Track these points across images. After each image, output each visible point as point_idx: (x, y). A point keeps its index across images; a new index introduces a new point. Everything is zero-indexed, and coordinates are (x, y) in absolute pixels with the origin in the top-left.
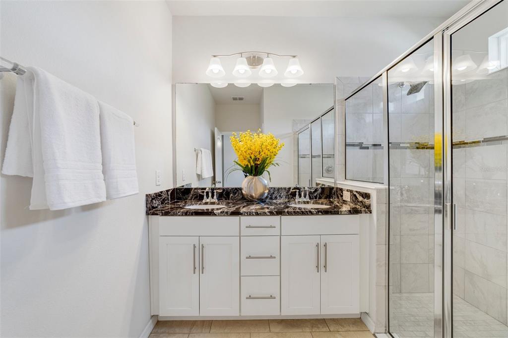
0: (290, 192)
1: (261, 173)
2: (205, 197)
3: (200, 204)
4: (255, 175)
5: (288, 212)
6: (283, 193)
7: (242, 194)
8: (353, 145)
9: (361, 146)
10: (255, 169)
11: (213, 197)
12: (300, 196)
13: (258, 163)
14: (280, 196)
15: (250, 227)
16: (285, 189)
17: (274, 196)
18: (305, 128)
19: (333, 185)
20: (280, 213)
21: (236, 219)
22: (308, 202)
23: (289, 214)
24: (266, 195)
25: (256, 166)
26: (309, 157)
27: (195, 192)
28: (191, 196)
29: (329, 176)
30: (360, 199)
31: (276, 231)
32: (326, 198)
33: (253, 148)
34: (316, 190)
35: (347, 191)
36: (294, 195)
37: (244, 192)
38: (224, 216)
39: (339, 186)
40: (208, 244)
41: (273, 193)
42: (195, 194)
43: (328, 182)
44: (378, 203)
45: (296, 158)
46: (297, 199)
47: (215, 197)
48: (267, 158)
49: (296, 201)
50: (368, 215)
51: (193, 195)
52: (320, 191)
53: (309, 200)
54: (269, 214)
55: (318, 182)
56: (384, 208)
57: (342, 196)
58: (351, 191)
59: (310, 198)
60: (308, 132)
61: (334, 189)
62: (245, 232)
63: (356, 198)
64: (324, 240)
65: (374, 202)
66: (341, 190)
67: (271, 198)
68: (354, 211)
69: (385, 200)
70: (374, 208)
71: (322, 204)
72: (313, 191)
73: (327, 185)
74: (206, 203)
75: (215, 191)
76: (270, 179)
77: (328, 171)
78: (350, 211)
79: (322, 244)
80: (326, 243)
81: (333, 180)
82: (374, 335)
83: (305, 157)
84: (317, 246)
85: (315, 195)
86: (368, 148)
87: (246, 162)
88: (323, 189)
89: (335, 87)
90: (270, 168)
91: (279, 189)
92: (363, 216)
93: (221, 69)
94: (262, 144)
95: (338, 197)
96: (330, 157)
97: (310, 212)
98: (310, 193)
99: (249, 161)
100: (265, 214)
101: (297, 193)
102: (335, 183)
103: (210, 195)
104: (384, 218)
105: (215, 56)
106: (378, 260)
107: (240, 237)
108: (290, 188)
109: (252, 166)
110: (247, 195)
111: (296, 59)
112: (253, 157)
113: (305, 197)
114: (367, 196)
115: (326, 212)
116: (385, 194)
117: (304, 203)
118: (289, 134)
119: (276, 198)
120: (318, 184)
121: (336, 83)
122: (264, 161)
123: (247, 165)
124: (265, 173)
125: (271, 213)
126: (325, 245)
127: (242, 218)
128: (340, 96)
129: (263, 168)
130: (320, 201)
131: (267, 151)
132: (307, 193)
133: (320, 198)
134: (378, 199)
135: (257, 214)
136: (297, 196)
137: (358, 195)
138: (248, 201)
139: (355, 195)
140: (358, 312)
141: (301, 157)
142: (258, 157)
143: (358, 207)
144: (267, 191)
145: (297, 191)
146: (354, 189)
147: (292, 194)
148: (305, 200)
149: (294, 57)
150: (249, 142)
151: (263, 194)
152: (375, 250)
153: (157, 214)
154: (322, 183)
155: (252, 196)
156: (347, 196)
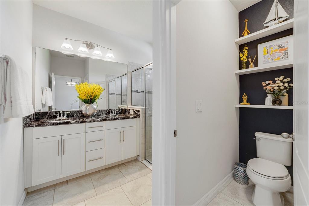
0: (107, 111)
1: (93, 103)
2: (58, 116)
3: (55, 120)
4: (90, 104)
5: (108, 119)
6: (104, 113)
7: (82, 113)
8: (134, 91)
9: (137, 91)
10: (90, 101)
11: (63, 116)
12: (112, 113)
13: (92, 98)
14: (102, 114)
15: (90, 127)
16: (105, 110)
17: (99, 114)
18: (113, 80)
19: (126, 108)
20: (105, 120)
21: (83, 124)
22: (116, 116)
23: (109, 120)
24: (95, 114)
25: (91, 99)
26: (115, 95)
27: (50, 114)
28: (47, 116)
29: (124, 104)
30: (136, 112)
31: (103, 128)
32: (123, 114)
33: (89, 90)
34: (119, 110)
35: (132, 110)
36: (109, 113)
37: (83, 112)
38: (77, 123)
39: (129, 108)
40: (67, 139)
41: (99, 113)
42: (50, 115)
43: (124, 107)
44: (142, 113)
45: (108, 95)
46: (111, 115)
47: (65, 116)
48: (97, 96)
49: (110, 115)
50: (139, 118)
51: (48, 116)
52: (121, 110)
53: (116, 115)
54: (100, 121)
55: (119, 107)
56: (144, 115)
57: (130, 112)
58: (133, 110)
59: (117, 114)
60: (114, 82)
61: (127, 110)
62: (88, 130)
63: (135, 112)
64: (123, 129)
65: (141, 113)
66: (130, 110)
67: (98, 115)
68: (135, 117)
69: (144, 112)
70: (141, 116)
71: (122, 116)
72: (118, 110)
73: (124, 108)
74: (60, 120)
75: (65, 113)
76: (97, 106)
77: (124, 102)
78: (133, 117)
79: (123, 131)
80: (124, 131)
81: (126, 106)
82: (141, 162)
83: (112, 95)
84: (121, 132)
85: (119, 112)
86: (140, 93)
87: (85, 97)
88: (122, 110)
89: (127, 65)
90: (97, 101)
91: (102, 110)
92: (137, 119)
93: (71, 47)
94: (94, 89)
95: (128, 113)
96: (124, 95)
97: (118, 118)
98: (117, 112)
99: (87, 97)
100: (98, 121)
101: (111, 112)
102: (127, 107)
103: (62, 115)
104: (144, 118)
105: (67, 39)
106: (142, 134)
107: (85, 133)
108: (107, 110)
109: (88, 99)
110: (85, 114)
111: (111, 51)
112: (89, 95)
113: (114, 113)
114: (138, 111)
115: (124, 118)
116: (144, 110)
117: (114, 116)
118: (103, 82)
119: (100, 115)
120: (119, 108)
121: (128, 64)
122: (95, 97)
123: (86, 99)
124: (95, 103)
125: (101, 120)
126: (124, 132)
127: (86, 124)
128: (130, 70)
129: (95, 100)
130: (121, 115)
131: (96, 92)
132: (115, 112)
133: (121, 114)
134: (142, 112)
135: (94, 121)
136: (111, 113)
137: (136, 111)
138: (86, 117)
139: (135, 111)
140: (136, 155)
141: (110, 95)
142: (92, 95)
143: (136, 116)
144: (96, 112)
145: (111, 111)
146: (134, 109)
147: (108, 112)
148: (114, 115)
149: (110, 49)
150: (87, 87)
151: (94, 113)
152: (141, 131)
153: (32, 127)
154: (121, 107)
155: (87, 114)
156: (132, 112)
